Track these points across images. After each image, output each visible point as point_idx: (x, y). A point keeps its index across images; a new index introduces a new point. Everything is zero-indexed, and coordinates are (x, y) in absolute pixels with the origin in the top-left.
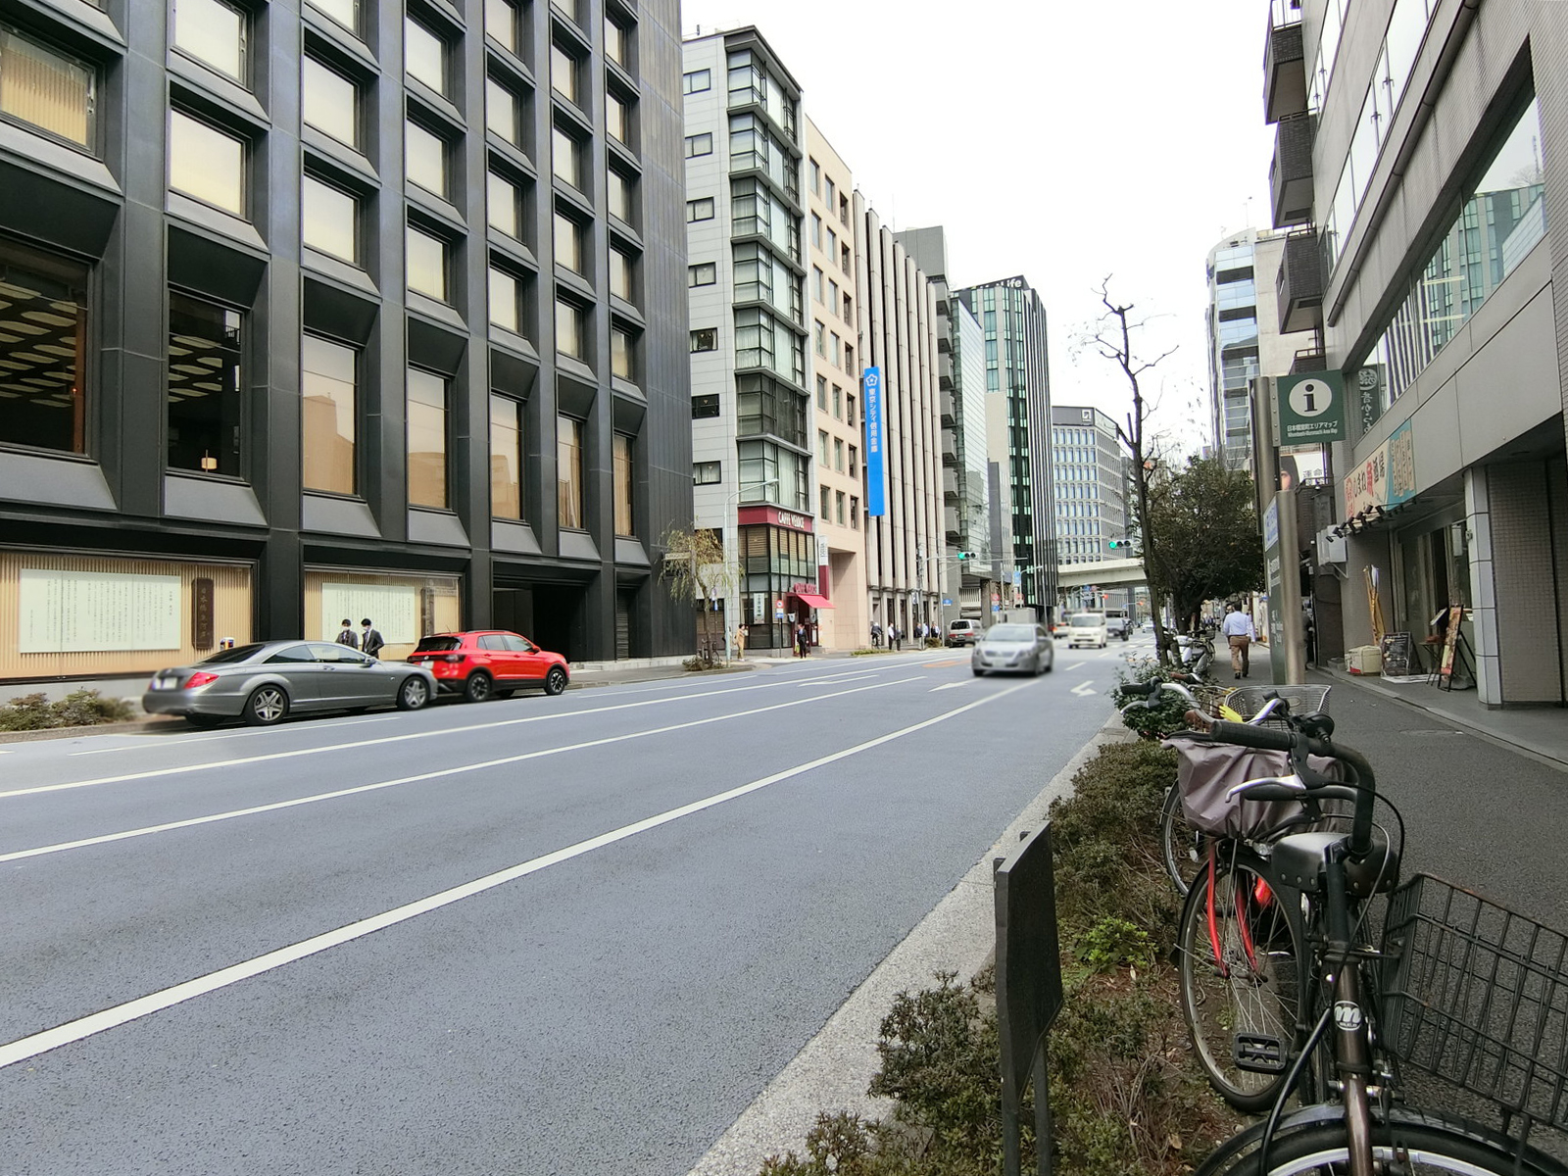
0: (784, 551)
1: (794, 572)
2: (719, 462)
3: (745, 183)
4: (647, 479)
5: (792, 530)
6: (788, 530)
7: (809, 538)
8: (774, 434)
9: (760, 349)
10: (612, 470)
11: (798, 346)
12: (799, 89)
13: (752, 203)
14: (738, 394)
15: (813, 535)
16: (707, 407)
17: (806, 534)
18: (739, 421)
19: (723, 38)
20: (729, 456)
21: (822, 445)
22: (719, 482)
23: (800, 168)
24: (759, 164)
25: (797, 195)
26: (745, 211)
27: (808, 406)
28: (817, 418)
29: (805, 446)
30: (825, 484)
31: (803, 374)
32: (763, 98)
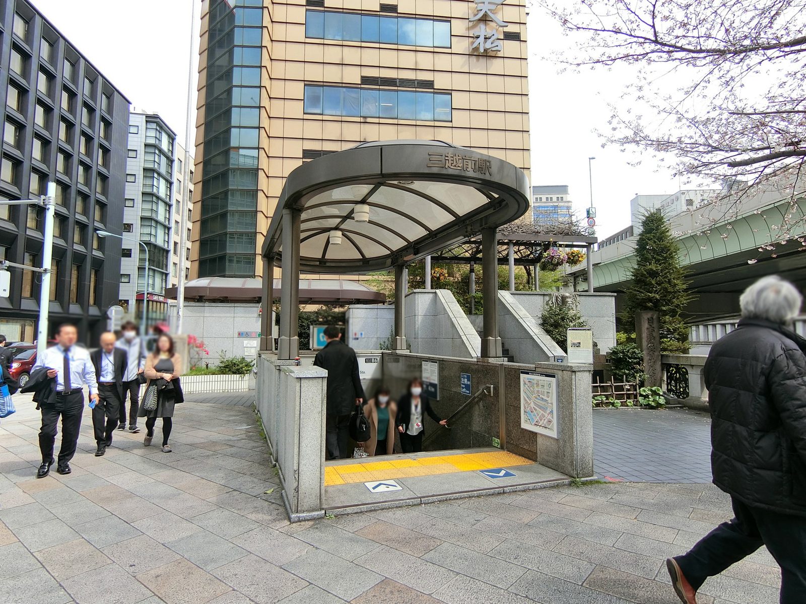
0: (154, 309)
1: (158, 317)
2: (130, 275)
3: (149, 172)
4: (102, 285)
5: (159, 302)
6: (157, 302)
7: (166, 305)
8: (154, 266)
9: (151, 234)
10: (90, 282)
11: (167, 232)
12: (175, 135)
13: (152, 180)
14: (140, 250)
15: (167, 303)
16: (127, 253)
17: (164, 303)
18: (139, 260)
19: (145, 117)
20: (134, 273)
21: (174, 268)
22: (129, 282)
23: (173, 164)
24: (156, 165)
25: (171, 175)
26: (149, 182)
27: (169, 254)
28: (172, 258)
29: (167, 271)
30: (174, 283)
31: (168, 242)
32: (160, 141)
